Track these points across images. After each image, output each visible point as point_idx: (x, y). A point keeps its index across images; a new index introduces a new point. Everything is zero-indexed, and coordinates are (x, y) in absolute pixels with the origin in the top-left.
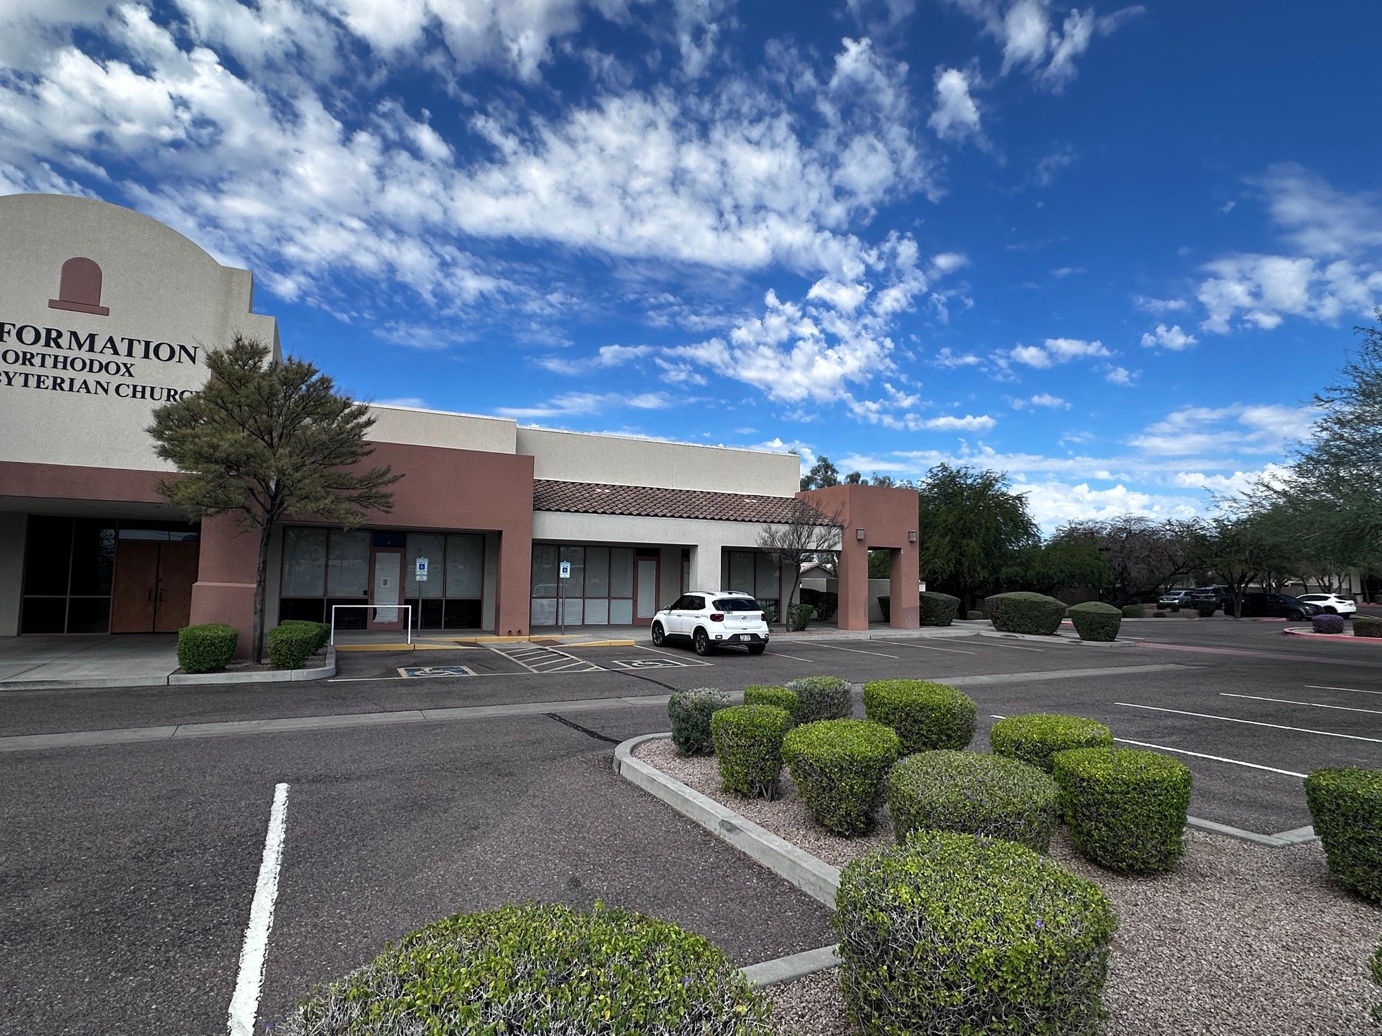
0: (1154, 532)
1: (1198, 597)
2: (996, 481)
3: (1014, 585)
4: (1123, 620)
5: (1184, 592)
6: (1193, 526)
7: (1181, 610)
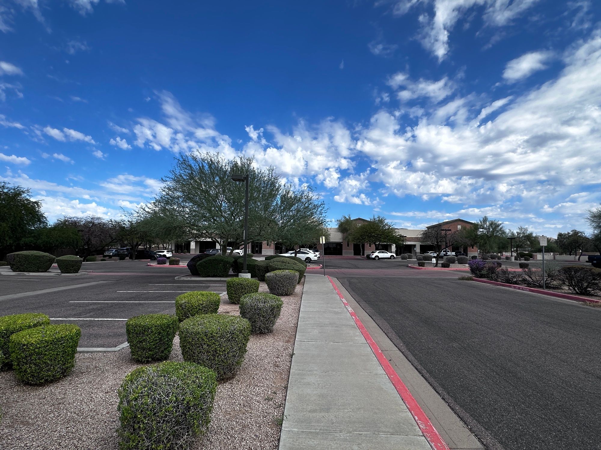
0: (104, 224)
1: (120, 252)
2: (23, 192)
3: (29, 247)
4: (83, 263)
5: (115, 250)
6: (120, 223)
7: (113, 258)
